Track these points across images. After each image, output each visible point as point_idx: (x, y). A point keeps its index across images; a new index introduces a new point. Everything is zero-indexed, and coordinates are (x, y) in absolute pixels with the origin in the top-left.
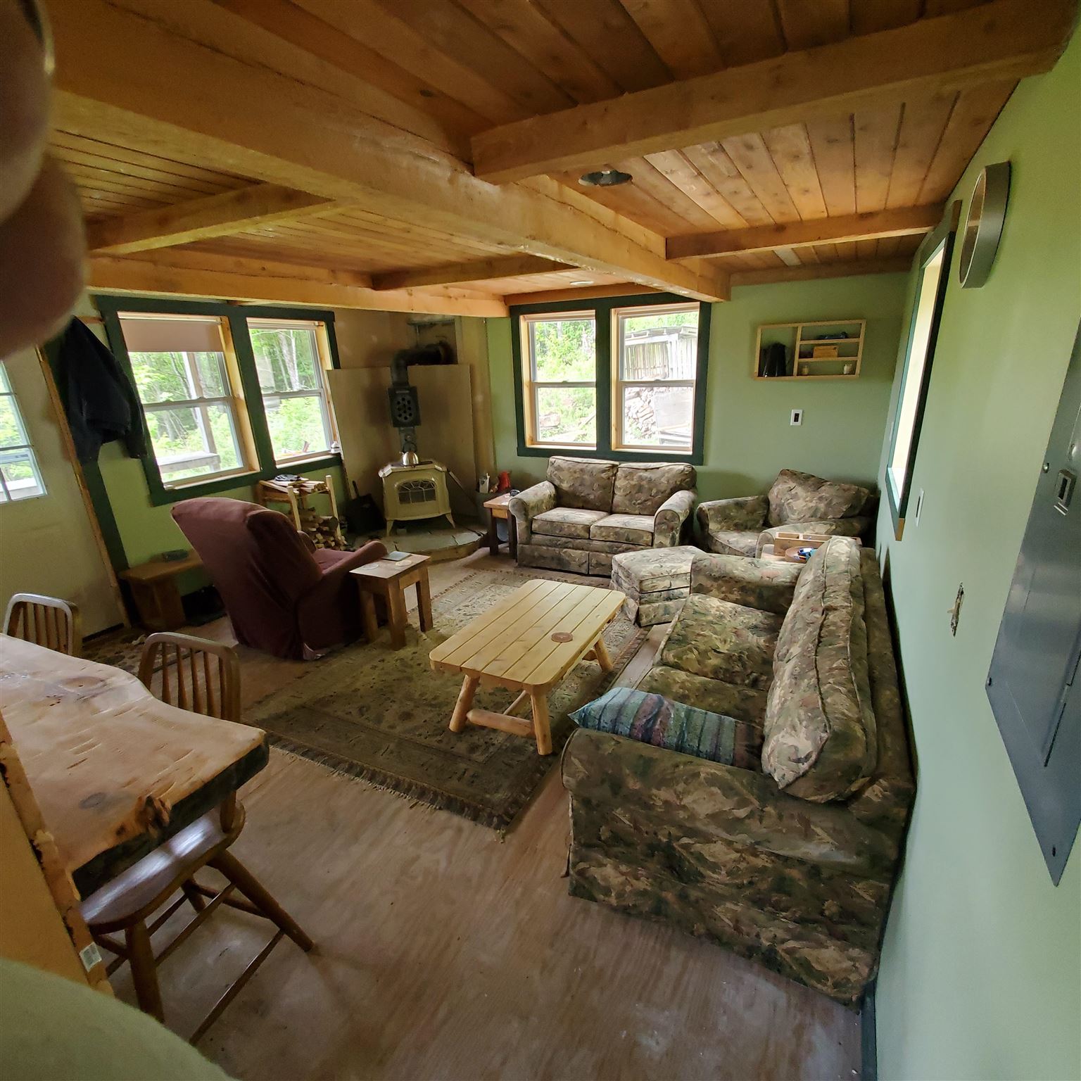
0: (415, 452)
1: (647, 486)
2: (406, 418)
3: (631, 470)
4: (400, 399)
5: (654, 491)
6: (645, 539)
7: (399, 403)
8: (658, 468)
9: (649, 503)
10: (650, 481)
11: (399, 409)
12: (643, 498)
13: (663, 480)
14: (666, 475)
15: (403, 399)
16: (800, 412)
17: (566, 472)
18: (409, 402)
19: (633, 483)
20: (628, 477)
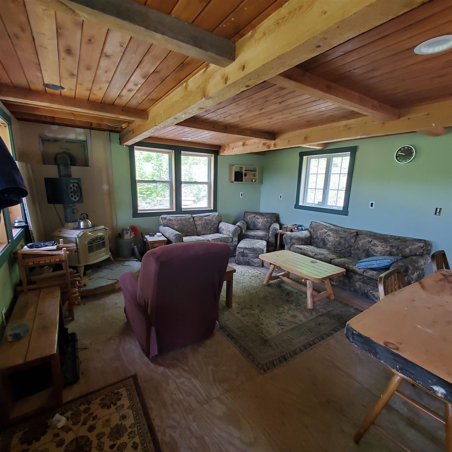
0: (87, 218)
1: (209, 222)
2: (75, 198)
3: (200, 217)
4: (71, 185)
5: (212, 224)
6: (230, 240)
7: (71, 188)
8: (209, 215)
9: (212, 229)
10: (209, 220)
11: (72, 192)
12: (210, 227)
13: (214, 219)
14: (214, 217)
15: (74, 186)
16: (242, 193)
17: (174, 221)
18: (76, 188)
19: (204, 222)
20: (201, 220)
